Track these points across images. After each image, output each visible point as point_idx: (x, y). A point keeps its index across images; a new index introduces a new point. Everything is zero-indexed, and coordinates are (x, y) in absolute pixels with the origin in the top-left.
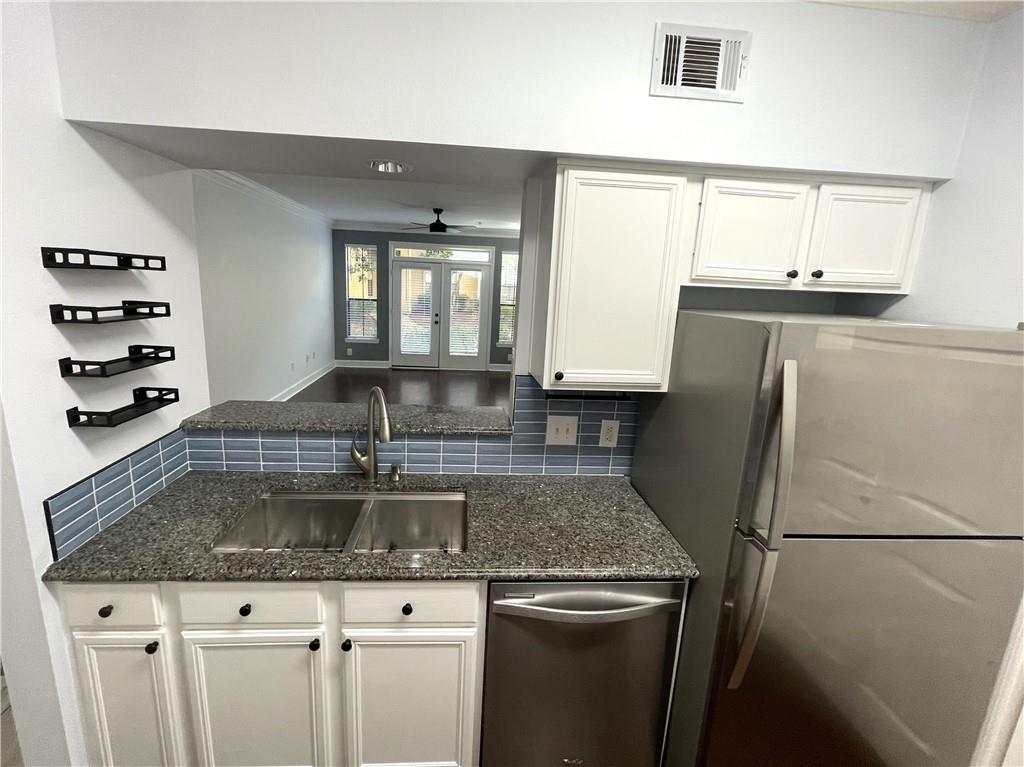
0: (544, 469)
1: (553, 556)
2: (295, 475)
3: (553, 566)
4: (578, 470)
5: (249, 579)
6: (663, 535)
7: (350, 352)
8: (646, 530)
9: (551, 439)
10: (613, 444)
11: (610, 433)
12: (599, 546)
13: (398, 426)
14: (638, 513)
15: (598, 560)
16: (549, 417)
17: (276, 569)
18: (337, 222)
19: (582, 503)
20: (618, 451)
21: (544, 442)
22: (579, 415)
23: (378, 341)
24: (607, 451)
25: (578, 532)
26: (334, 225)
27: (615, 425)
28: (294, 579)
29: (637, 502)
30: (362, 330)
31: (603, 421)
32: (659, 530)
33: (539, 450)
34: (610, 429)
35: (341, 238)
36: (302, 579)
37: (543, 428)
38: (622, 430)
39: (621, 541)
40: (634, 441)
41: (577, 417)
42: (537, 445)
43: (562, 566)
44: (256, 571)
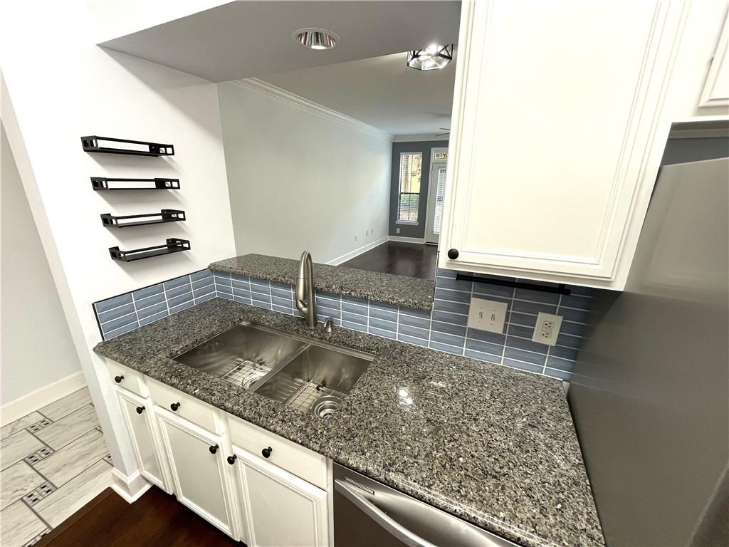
0: (464, 351)
1: (406, 458)
2: (267, 311)
3: (397, 471)
4: (504, 360)
5: (172, 385)
6: (576, 484)
7: (398, 230)
8: (552, 466)
9: (473, 322)
10: (551, 341)
11: (548, 328)
12: (470, 466)
13: (334, 287)
14: (554, 436)
15: (455, 485)
16: (472, 299)
17: (188, 384)
18: (396, 136)
19: (485, 401)
20: (557, 350)
21: (466, 325)
22: (509, 302)
23: (417, 224)
24: (544, 348)
25: (457, 436)
26: (395, 139)
27: (557, 321)
28: (195, 395)
29: (561, 420)
30: (408, 216)
31: (540, 313)
32: (573, 473)
33: (462, 331)
34: (548, 325)
35: (399, 148)
36: (198, 397)
37: (466, 310)
38: (564, 327)
39: (505, 470)
40: (580, 344)
41: (506, 304)
42: (458, 325)
43: (406, 476)
44: (178, 382)
